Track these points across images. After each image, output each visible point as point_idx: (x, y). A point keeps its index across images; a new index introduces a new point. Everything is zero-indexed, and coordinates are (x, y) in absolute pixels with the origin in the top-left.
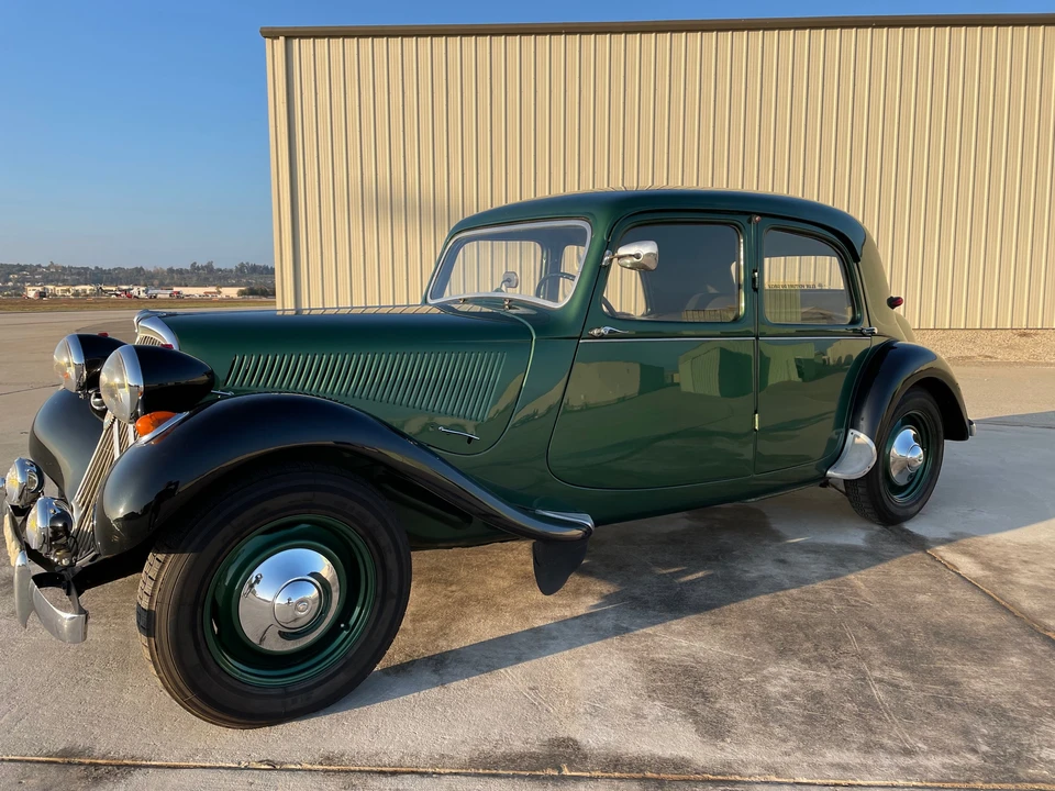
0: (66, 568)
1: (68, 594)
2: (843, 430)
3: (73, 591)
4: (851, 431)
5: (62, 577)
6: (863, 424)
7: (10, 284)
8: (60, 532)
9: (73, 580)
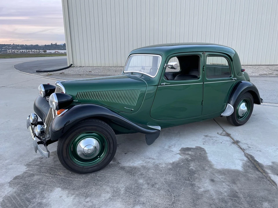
0: (44, 140)
1: (45, 146)
2: (226, 104)
3: (46, 145)
4: (228, 104)
5: (43, 142)
6: (232, 102)
7: (3, 50)
8: (42, 132)
9: (46, 143)
